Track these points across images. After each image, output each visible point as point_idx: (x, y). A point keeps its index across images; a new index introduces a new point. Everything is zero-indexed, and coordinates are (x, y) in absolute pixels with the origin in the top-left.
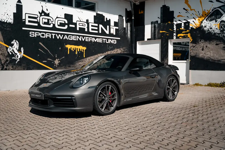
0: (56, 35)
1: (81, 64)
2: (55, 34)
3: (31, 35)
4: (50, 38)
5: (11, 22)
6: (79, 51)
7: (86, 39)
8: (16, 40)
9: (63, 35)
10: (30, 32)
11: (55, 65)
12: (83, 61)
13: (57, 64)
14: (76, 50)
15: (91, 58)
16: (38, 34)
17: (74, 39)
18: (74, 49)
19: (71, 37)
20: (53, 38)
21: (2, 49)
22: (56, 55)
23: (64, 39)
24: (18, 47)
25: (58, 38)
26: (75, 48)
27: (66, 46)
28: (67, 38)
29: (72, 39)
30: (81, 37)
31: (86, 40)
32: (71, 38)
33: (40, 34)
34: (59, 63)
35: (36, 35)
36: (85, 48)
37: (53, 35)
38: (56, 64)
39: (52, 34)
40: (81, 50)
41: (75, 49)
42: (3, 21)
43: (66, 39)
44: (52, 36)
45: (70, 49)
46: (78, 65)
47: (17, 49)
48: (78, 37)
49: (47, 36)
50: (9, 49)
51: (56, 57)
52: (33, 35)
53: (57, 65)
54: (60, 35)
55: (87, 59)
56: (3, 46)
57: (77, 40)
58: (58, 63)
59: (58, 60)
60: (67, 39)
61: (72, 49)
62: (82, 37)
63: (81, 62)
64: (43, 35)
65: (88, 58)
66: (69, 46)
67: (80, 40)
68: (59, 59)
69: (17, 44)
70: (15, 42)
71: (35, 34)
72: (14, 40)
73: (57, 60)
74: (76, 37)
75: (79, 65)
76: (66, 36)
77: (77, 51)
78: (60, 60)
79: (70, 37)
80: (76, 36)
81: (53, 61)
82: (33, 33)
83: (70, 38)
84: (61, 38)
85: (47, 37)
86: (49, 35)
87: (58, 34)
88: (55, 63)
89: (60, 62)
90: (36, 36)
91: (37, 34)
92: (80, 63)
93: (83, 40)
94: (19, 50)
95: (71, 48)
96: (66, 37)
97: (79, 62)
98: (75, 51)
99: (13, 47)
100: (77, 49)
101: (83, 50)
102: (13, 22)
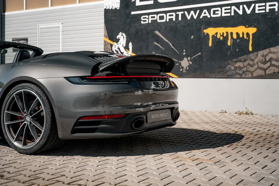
0: (186, 13)
1: (242, 66)
2: (183, 12)
3: (144, 21)
4: (174, 20)
5: (117, 8)
6: (235, 36)
7: (257, 8)
8: (122, 32)
9: (198, 11)
10: (142, 17)
11: (181, 70)
12: (245, 60)
13: (185, 67)
14: (230, 37)
15: (270, 52)
16: (154, 17)
17: (224, 15)
18: (223, 35)
19: (218, 11)
20: (180, 19)
21: (106, 48)
22: (184, 51)
23: (201, 17)
24: (125, 42)
25: (189, 18)
26: (227, 33)
27: (205, 31)
28: (207, 14)
29: (219, 15)
30: (241, 6)
31: (257, 12)
32: (216, 12)
33: (157, 17)
34: (190, 66)
35: (150, 19)
36: (252, 30)
37: (180, 13)
38: (183, 68)
39: (177, 13)
40: (241, 36)
41: (225, 35)
42: (108, 8)
43: (207, 16)
44: (177, 16)
45: (213, 36)
46: (233, 68)
47: (123, 46)
48: (234, 8)
49: (168, 17)
50: (113, 47)
51: (184, 54)
52: (146, 21)
53: (186, 70)
54: (192, 12)
55: (259, 55)
56: (107, 44)
57: (233, 14)
58: (188, 64)
59: (188, 61)
60: (209, 16)
61: (219, 36)
62: (245, 6)
63: (240, 61)
64: (161, 18)
65: (261, 53)
66: (211, 31)
67: (241, 12)
68: (189, 58)
69: (124, 37)
70: (122, 35)
71: (148, 19)
72: (119, 33)
73: (185, 59)
74: (231, 9)
75: (236, 68)
76: (205, 11)
77: (232, 38)
78: (191, 60)
79: (214, 11)
80: (229, 7)
81: (178, 62)
82: (146, 18)
83: (214, 13)
84: (195, 17)
85: (168, 20)
86: (172, 15)
87: (189, 10)
88: (182, 65)
89: (191, 63)
90: (150, 22)
91: (152, 17)
92: (238, 65)
93: (249, 12)
94: (127, 48)
95: (217, 34)
96: (205, 13)
97: (236, 62)
98: (226, 38)
99: (119, 43)
100: (232, 33)
101: (248, 34)
102: (119, 7)
